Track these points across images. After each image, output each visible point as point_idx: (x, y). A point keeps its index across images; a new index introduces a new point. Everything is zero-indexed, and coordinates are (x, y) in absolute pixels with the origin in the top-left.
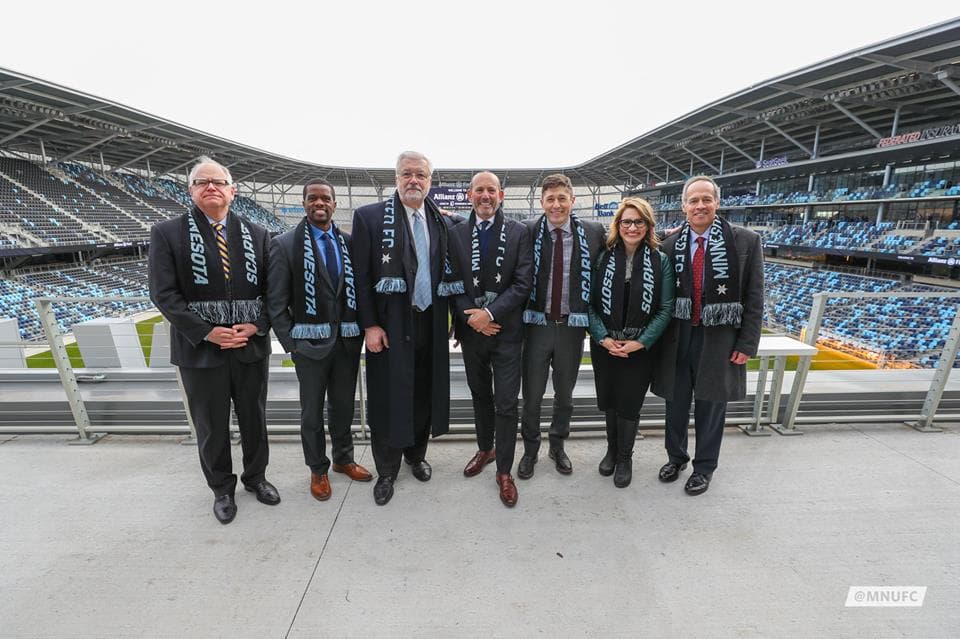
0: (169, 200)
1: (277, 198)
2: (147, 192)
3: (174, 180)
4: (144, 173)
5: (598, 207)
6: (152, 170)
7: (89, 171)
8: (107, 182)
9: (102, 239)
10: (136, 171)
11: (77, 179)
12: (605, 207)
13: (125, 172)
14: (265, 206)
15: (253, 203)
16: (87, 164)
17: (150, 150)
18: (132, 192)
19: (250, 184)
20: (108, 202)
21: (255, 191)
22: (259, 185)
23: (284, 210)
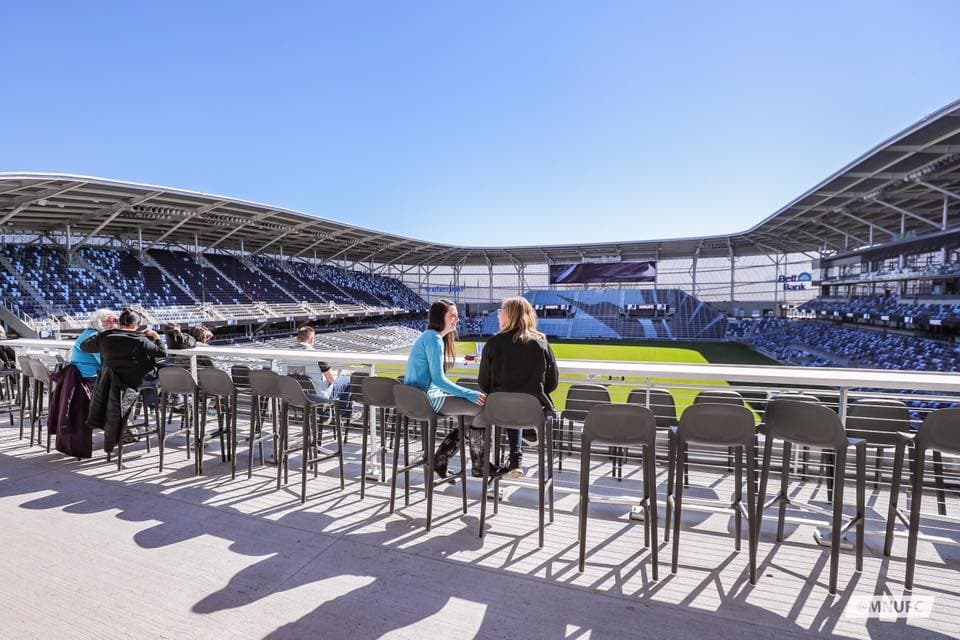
0: (327, 283)
1: (423, 278)
2: (310, 277)
3: (335, 266)
4: (312, 261)
5: (784, 279)
6: (318, 258)
7: (272, 261)
8: (282, 270)
9: (265, 315)
10: (306, 259)
11: (261, 268)
12: (793, 278)
13: (298, 260)
14: (410, 286)
15: (400, 283)
16: (272, 256)
17: (314, 242)
18: (298, 276)
19: (399, 267)
20: (278, 286)
21: (403, 273)
22: (406, 267)
23: (428, 289)
